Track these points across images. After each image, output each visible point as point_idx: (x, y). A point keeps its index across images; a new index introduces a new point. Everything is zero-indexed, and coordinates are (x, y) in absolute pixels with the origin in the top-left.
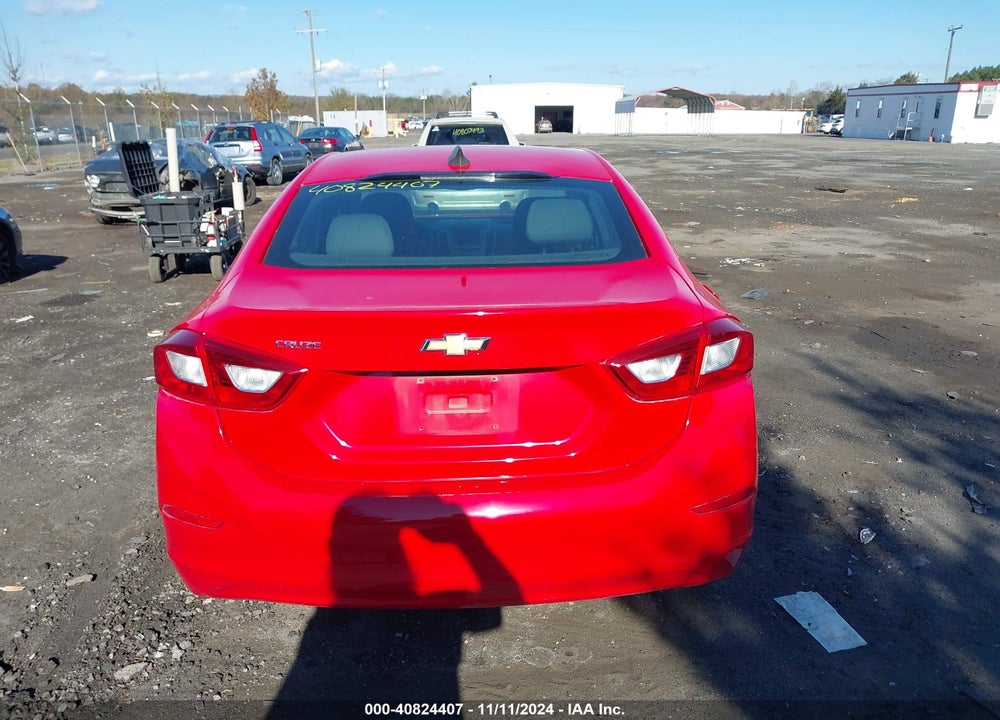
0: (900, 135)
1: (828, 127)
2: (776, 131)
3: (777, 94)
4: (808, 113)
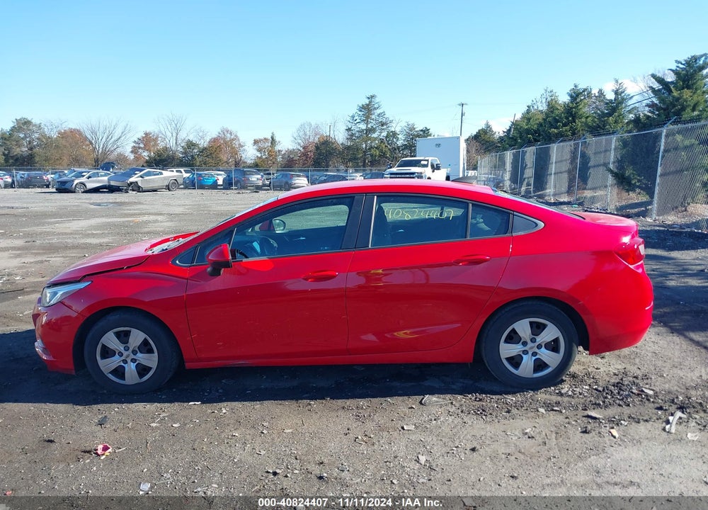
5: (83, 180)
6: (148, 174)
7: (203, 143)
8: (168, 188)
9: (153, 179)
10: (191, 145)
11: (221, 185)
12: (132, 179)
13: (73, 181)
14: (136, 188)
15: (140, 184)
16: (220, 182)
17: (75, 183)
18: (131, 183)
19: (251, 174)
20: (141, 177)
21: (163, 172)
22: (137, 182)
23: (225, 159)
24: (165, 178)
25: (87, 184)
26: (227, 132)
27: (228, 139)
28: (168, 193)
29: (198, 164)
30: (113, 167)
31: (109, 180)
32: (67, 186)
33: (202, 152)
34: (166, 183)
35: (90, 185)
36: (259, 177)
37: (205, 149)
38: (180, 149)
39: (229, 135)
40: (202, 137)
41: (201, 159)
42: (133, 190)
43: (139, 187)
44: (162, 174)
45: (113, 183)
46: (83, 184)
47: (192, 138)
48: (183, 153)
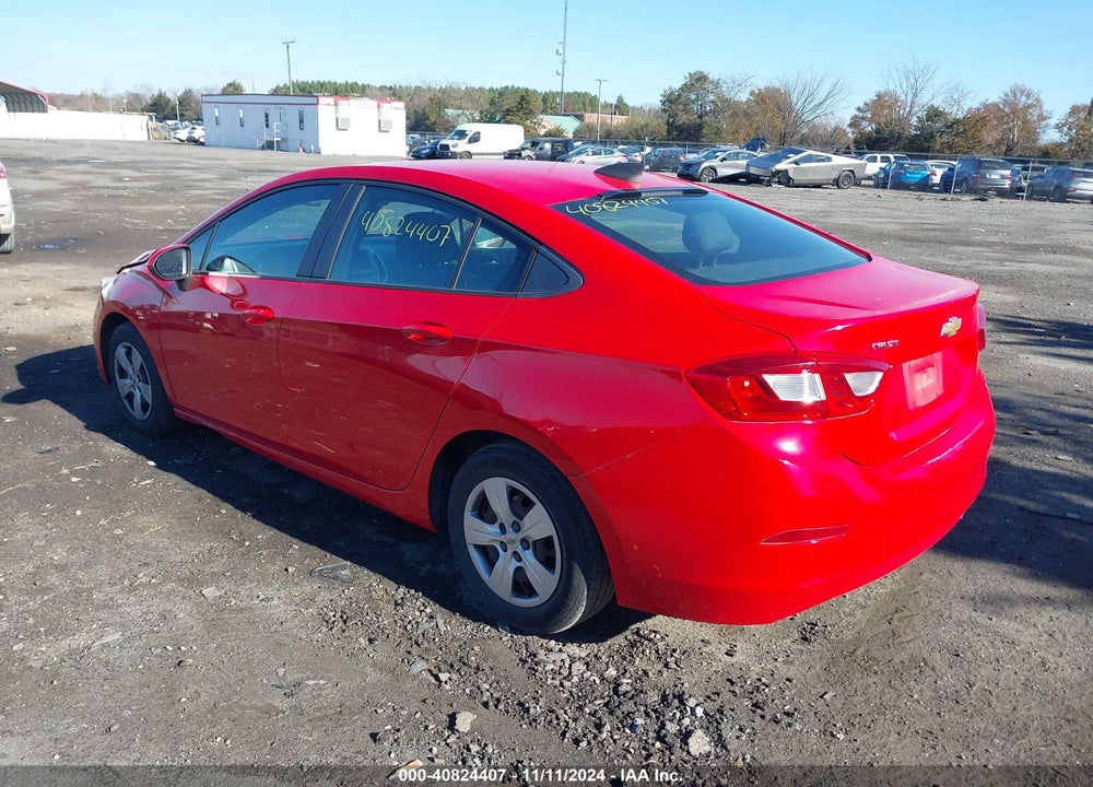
0: (269, 146)
1: (183, 134)
2: (120, 137)
3: (89, 93)
4: (151, 117)
5: (714, 163)
6: (809, 159)
7: (958, 113)
8: (837, 183)
9: (814, 168)
10: (934, 114)
11: (938, 185)
12: (780, 166)
13: (700, 164)
14: (785, 180)
15: (791, 175)
16: (937, 179)
17: (703, 166)
18: (778, 172)
19: (994, 166)
20: (796, 163)
21: (834, 157)
22: (786, 171)
23: (990, 140)
24: (834, 168)
25: (718, 170)
26: (1022, 92)
27: (1021, 105)
28: (836, 191)
29: (937, 147)
30: (762, 145)
31: (748, 165)
32: (691, 171)
33: (951, 127)
34: (834, 175)
35: (723, 172)
36: (1007, 173)
37: (957, 122)
38: (914, 121)
39: (1023, 98)
40: (958, 102)
41: (945, 139)
42: (780, 183)
43: (790, 178)
44: (829, 159)
45: (753, 170)
46: (713, 169)
47: (938, 103)
48: (917, 129)
